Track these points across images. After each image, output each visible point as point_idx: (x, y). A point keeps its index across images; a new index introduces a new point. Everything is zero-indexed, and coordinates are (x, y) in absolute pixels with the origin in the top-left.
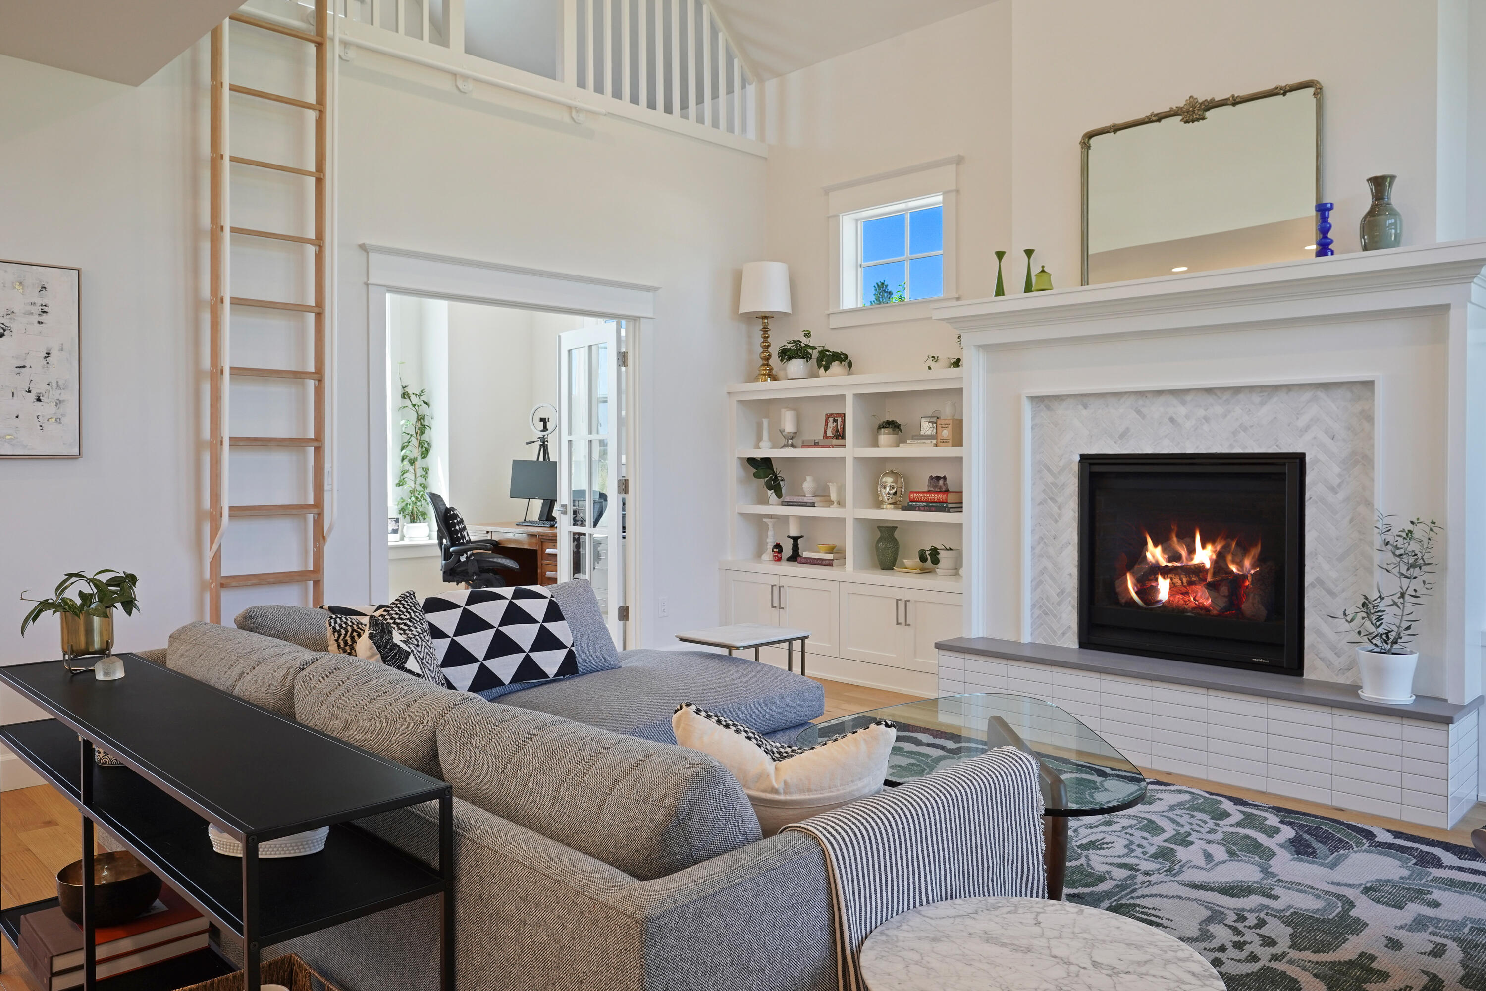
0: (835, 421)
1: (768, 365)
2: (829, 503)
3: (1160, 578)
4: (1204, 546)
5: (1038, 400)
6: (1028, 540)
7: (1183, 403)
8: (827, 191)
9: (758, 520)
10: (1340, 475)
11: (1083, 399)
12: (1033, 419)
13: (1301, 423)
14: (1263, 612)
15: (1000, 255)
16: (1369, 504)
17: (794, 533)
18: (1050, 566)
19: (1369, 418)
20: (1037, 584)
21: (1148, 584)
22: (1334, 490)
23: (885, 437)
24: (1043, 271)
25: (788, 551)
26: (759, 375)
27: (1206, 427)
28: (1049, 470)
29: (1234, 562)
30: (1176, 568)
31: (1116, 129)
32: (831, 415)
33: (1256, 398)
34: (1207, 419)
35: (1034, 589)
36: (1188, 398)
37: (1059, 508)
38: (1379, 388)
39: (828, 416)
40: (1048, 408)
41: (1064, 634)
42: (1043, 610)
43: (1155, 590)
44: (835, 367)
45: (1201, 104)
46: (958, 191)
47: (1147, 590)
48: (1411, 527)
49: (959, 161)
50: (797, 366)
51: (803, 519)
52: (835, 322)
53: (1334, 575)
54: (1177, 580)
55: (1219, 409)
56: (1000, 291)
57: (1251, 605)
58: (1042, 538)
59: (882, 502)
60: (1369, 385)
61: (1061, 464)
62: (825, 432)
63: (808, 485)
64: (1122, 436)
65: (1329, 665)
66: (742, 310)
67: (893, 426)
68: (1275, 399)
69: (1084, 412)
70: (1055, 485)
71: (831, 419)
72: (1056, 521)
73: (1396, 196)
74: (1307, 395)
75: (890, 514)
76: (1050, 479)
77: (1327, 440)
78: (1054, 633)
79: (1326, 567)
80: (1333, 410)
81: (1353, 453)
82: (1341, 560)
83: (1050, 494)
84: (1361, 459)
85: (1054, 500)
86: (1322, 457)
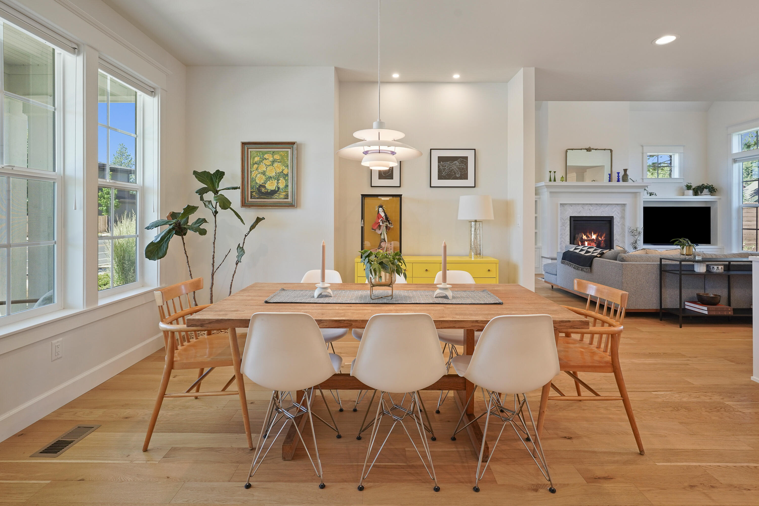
3: (585, 242)
4: (594, 235)
5: (561, 204)
6: (559, 234)
7: (592, 206)
10: (619, 220)
11: (571, 205)
12: (560, 208)
13: (613, 211)
15: (550, 172)
16: (624, 225)
18: (563, 240)
19: (624, 210)
20: (561, 244)
22: (618, 223)
27: (596, 211)
28: (563, 219)
29: (600, 237)
30: (588, 240)
31: (573, 149)
33: (605, 206)
34: (596, 209)
36: (593, 205)
37: (565, 227)
38: (627, 205)
40: (563, 206)
45: (591, 149)
53: (619, 238)
54: (589, 242)
55: (598, 208)
56: (550, 180)
57: (603, 245)
60: (624, 205)
61: (566, 218)
64: (579, 212)
68: (609, 206)
69: (571, 207)
70: (564, 223)
72: (565, 230)
73: (628, 173)
74: (614, 206)
76: (563, 221)
77: (617, 214)
79: (617, 236)
80: (618, 209)
81: (622, 216)
82: (620, 235)
83: (563, 225)
84: (623, 218)
85: (564, 226)
86: (617, 217)
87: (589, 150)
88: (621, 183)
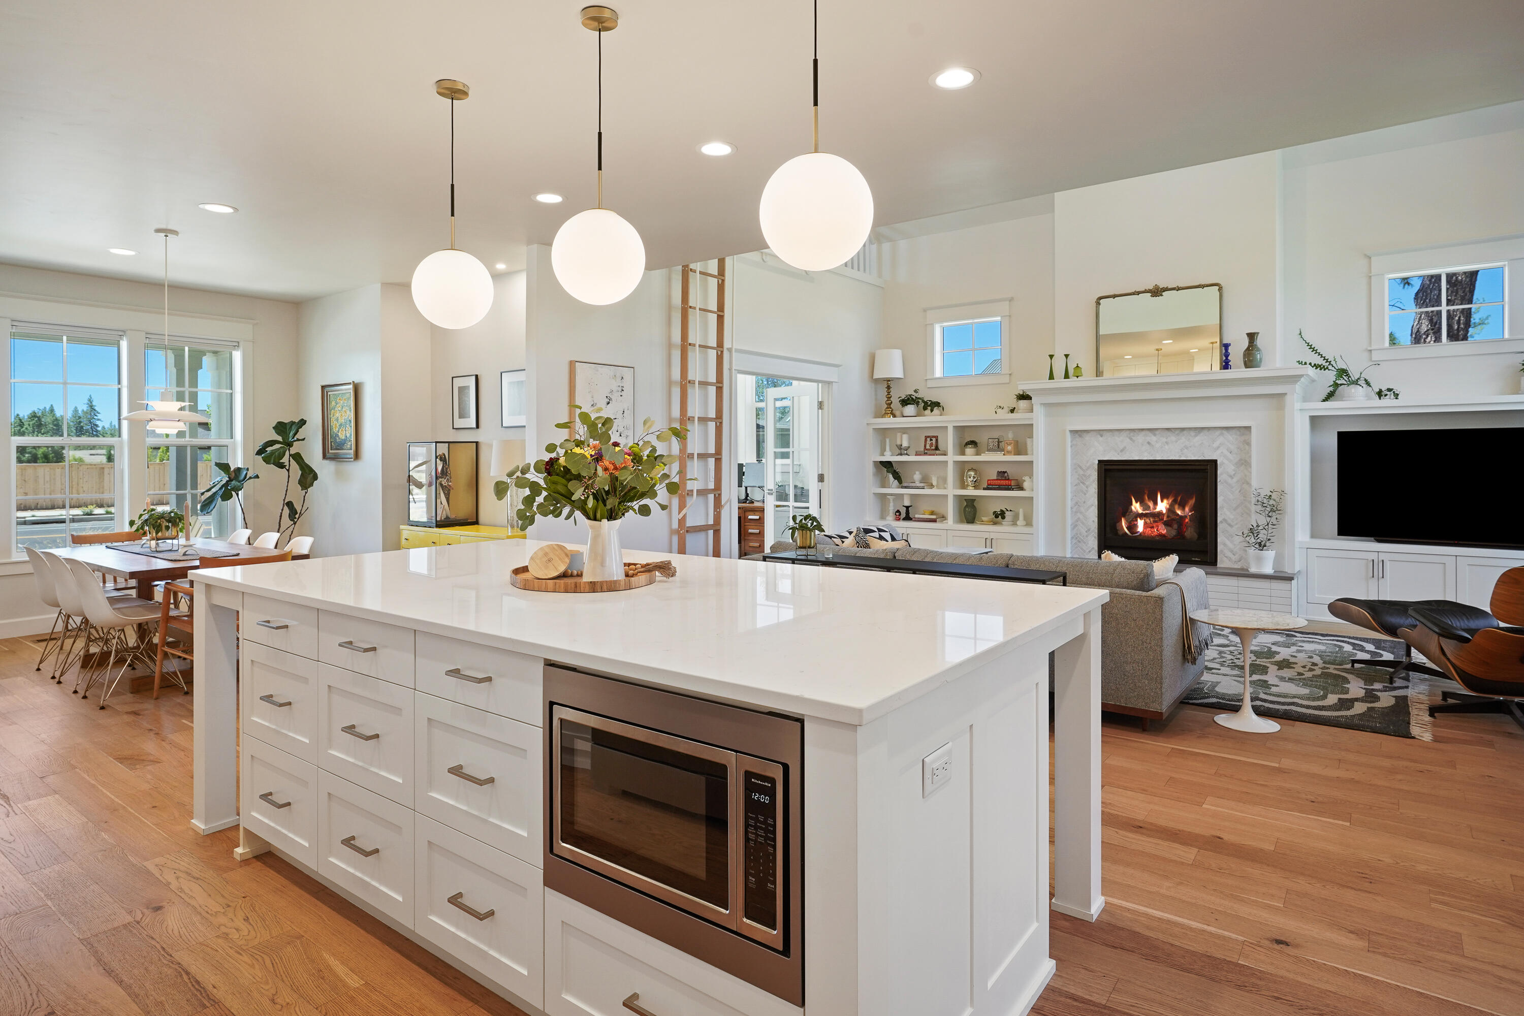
0: (931, 440)
1: (891, 408)
2: (931, 486)
3: (1139, 520)
4: (1162, 502)
5: (1074, 432)
6: (1069, 503)
7: (1155, 435)
8: (925, 311)
9: (883, 497)
10: (1234, 470)
11: (1100, 432)
12: (1071, 442)
13: (1216, 445)
14: (1196, 536)
15: (1051, 356)
16: (1249, 484)
17: (907, 503)
18: (1082, 517)
19: (1248, 443)
20: (1074, 526)
21: (1133, 523)
22: (1231, 477)
23: (970, 450)
24: (1077, 366)
25: (903, 515)
26: (885, 413)
27: (1167, 447)
28: (1081, 467)
29: (1178, 509)
30: (1147, 514)
31: (1114, 296)
32: (928, 437)
33: (1192, 433)
34: (1167, 443)
35: (1073, 529)
36: (1157, 432)
37: (1087, 487)
38: (1253, 430)
39: (926, 437)
40: (1080, 436)
41: (1090, 552)
42: (1078, 540)
43: (1136, 526)
44: (936, 410)
45: (1161, 289)
46: (1010, 316)
47: (1132, 527)
48: (1271, 494)
49: (1011, 300)
50: (910, 409)
51: (912, 496)
52: (930, 384)
53: (1232, 517)
54: (1148, 521)
55: (1173, 438)
56: (1051, 377)
57: (1190, 533)
58: (1077, 503)
59: (968, 485)
60: (1248, 428)
61: (1088, 465)
62: (925, 446)
63: (917, 476)
64: (1122, 451)
65: (1230, 559)
66: (875, 377)
67: (973, 443)
68: (1202, 434)
69: (1101, 439)
70: (1084, 475)
71: (929, 439)
72: (1085, 494)
73: (1259, 342)
74: (1218, 432)
75: (971, 492)
76: (1081, 472)
77: (1228, 454)
78: (1085, 551)
79: (1228, 513)
80: (1231, 439)
81: (1241, 460)
82: (1235, 510)
83: (1082, 480)
84: (1245, 463)
85: (1083, 483)
86: (1226, 462)
87: (1157, 292)
88: (1238, 371)
